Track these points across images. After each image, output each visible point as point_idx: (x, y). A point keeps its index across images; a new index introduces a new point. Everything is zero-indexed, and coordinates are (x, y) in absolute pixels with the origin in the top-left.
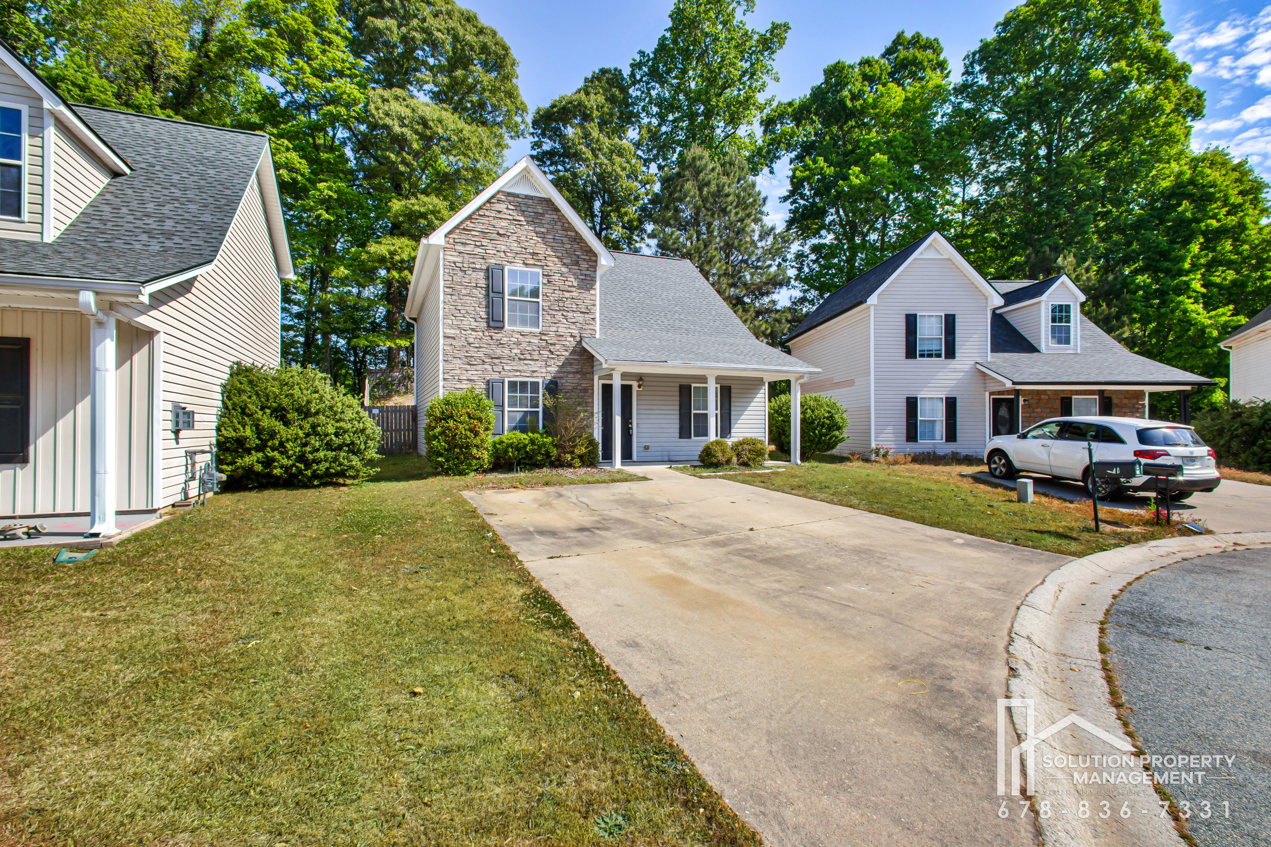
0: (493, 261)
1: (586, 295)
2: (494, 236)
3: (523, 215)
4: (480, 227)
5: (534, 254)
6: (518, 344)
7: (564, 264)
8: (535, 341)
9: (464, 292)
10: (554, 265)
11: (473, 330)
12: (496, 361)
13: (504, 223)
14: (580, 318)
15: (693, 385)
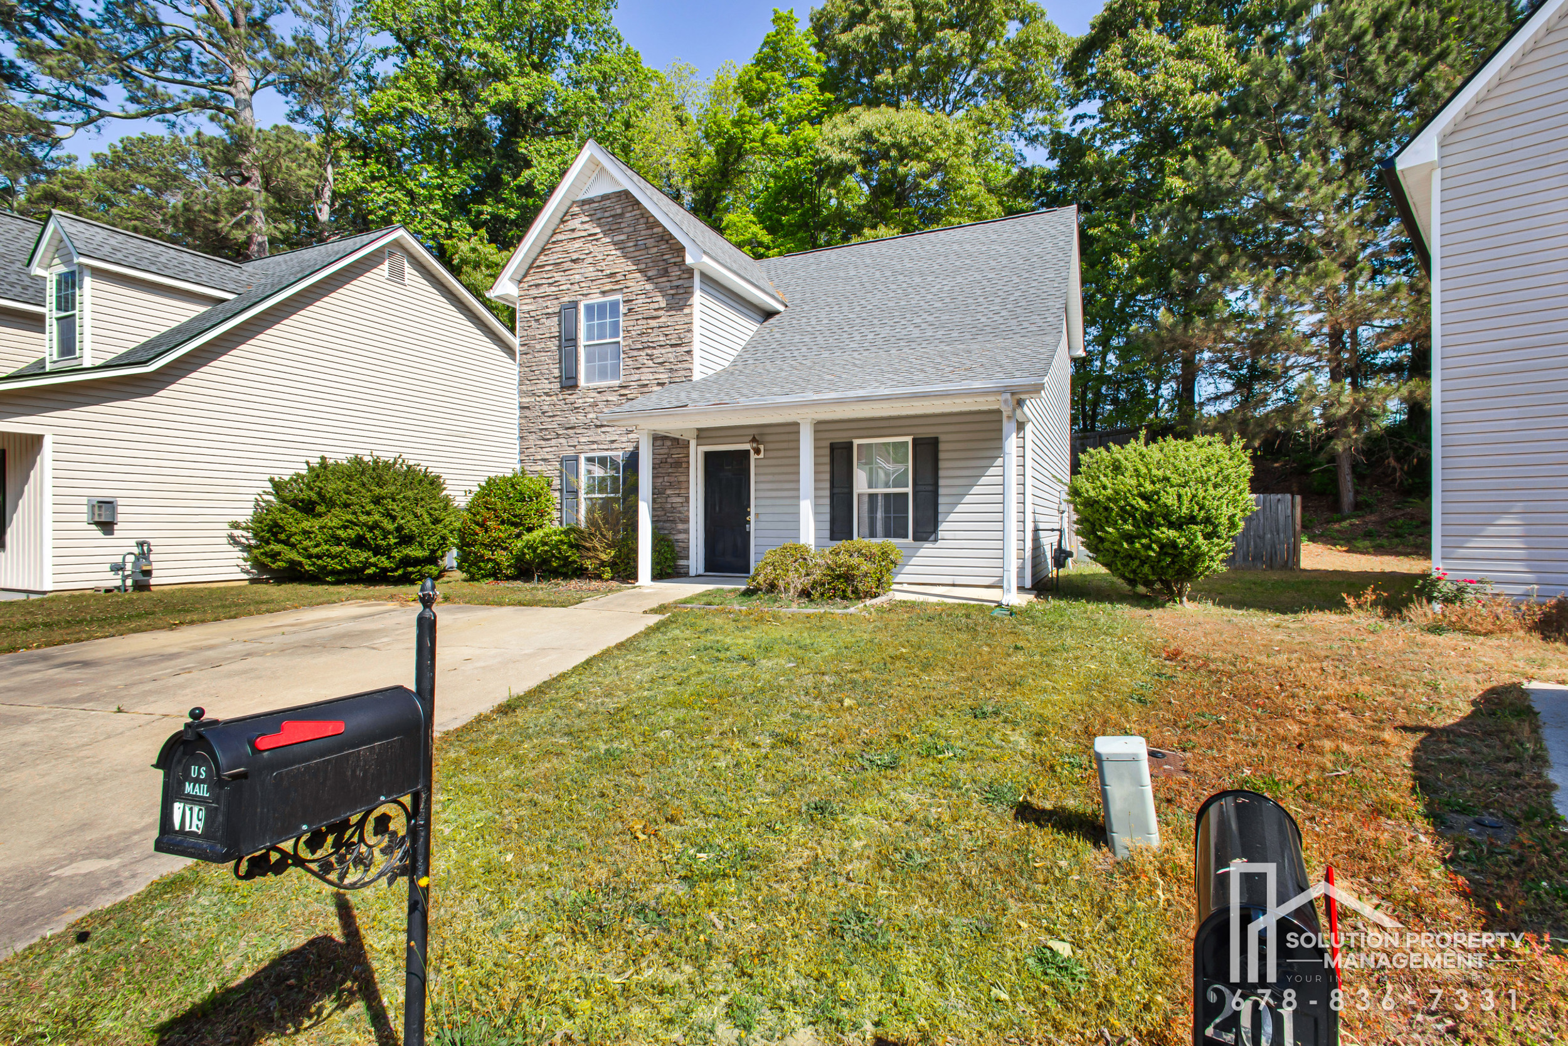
0: (566, 299)
1: (679, 318)
2: (566, 266)
3: (599, 226)
4: (553, 258)
5: (612, 275)
6: (595, 405)
7: (649, 279)
8: (613, 398)
9: (538, 347)
10: (637, 283)
11: (547, 394)
12: (571, 432)
13: (577, 244)
14: (669, 354)
15: (856, 442)
